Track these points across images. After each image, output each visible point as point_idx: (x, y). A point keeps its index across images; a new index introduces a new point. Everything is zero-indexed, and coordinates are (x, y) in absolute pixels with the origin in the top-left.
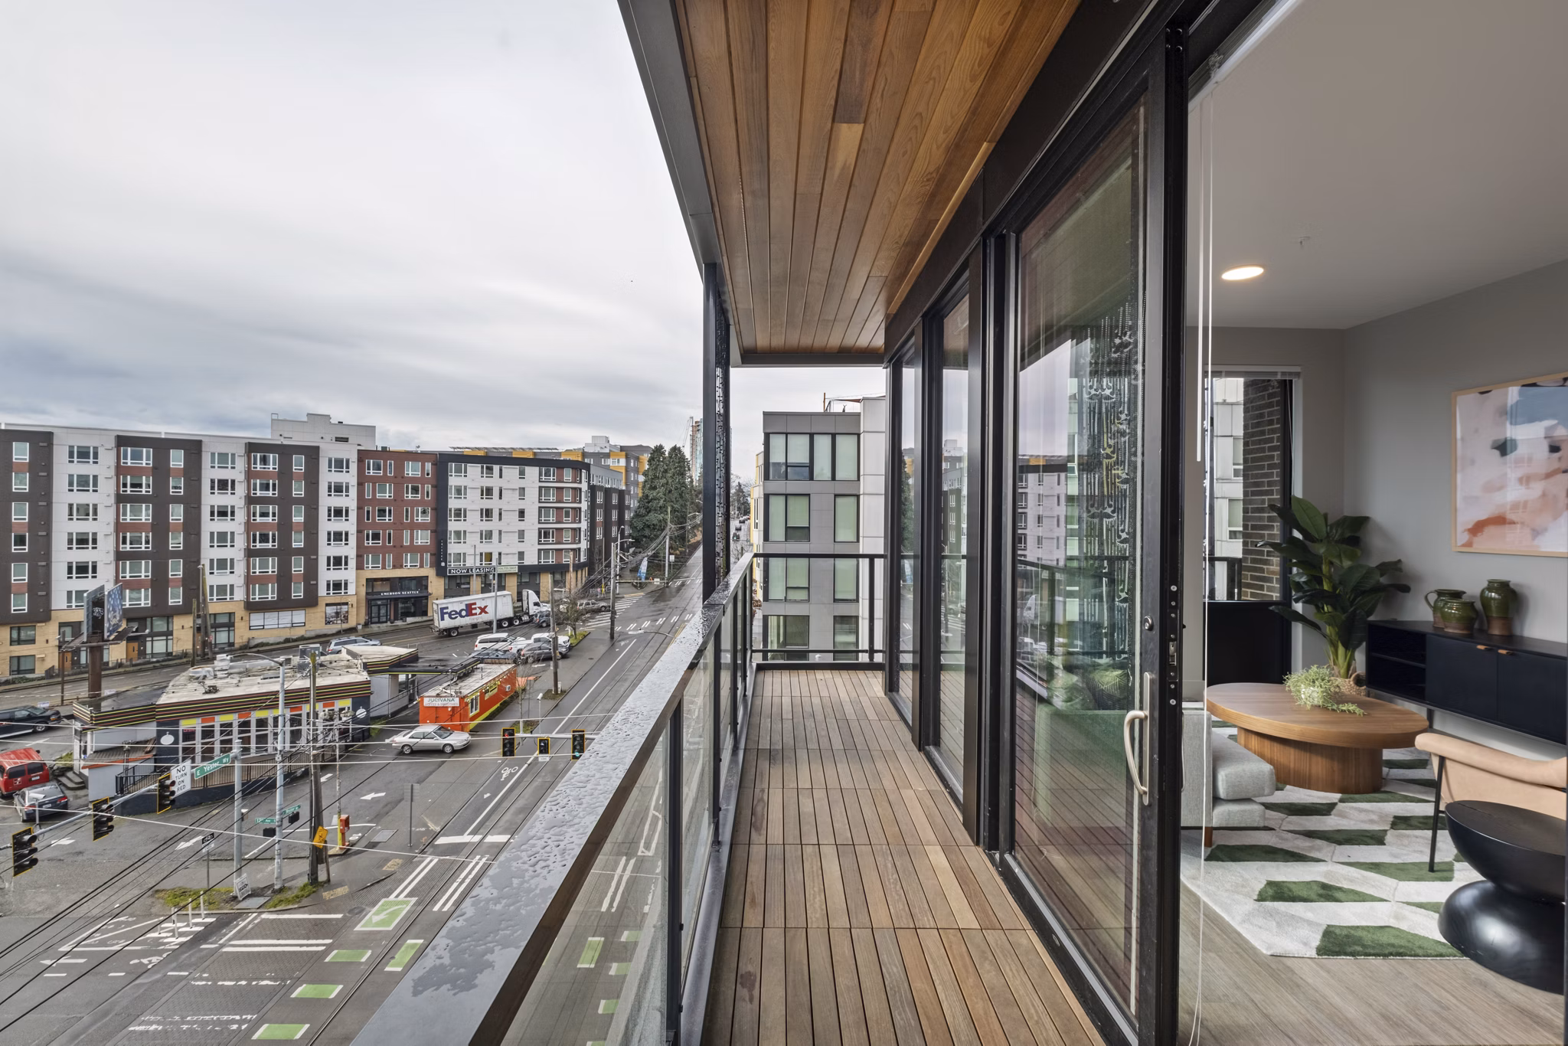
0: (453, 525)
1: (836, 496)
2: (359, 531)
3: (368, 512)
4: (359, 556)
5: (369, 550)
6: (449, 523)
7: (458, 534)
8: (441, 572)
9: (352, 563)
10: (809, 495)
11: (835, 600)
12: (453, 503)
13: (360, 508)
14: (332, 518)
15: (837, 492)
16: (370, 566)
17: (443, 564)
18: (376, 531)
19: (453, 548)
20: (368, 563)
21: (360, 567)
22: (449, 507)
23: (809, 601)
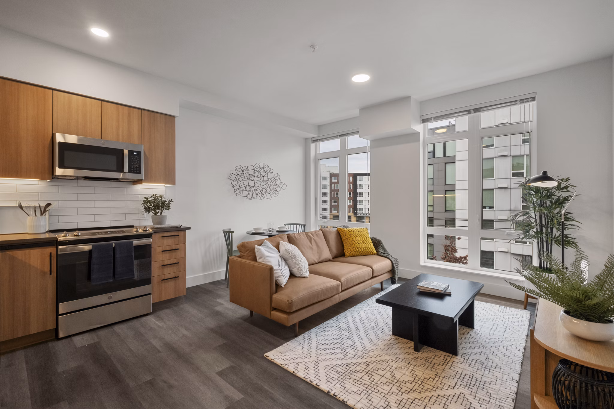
0: (359, 198)
1: (445, 163)
2: (331, 200)
3: (333, 194)
4: (331, 208)
5: (334, 206)
6: (358, 197)
7: (360, 201)
8: (355, 214)
9: (329, 210)
10: (433, 164)
11: (446, 211)
12: (359, 190)
13: (331, 193)
14: (323, 196)
15: (446, 162)
16: (334, 211)
17: (355, 212)
18: (335, 200)
19: (359, 206)
20: (333, 211)
21: (331, 212)
22: (358, 192)
23: (433, 211)
